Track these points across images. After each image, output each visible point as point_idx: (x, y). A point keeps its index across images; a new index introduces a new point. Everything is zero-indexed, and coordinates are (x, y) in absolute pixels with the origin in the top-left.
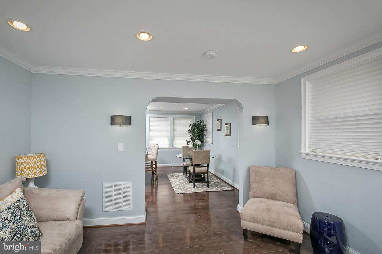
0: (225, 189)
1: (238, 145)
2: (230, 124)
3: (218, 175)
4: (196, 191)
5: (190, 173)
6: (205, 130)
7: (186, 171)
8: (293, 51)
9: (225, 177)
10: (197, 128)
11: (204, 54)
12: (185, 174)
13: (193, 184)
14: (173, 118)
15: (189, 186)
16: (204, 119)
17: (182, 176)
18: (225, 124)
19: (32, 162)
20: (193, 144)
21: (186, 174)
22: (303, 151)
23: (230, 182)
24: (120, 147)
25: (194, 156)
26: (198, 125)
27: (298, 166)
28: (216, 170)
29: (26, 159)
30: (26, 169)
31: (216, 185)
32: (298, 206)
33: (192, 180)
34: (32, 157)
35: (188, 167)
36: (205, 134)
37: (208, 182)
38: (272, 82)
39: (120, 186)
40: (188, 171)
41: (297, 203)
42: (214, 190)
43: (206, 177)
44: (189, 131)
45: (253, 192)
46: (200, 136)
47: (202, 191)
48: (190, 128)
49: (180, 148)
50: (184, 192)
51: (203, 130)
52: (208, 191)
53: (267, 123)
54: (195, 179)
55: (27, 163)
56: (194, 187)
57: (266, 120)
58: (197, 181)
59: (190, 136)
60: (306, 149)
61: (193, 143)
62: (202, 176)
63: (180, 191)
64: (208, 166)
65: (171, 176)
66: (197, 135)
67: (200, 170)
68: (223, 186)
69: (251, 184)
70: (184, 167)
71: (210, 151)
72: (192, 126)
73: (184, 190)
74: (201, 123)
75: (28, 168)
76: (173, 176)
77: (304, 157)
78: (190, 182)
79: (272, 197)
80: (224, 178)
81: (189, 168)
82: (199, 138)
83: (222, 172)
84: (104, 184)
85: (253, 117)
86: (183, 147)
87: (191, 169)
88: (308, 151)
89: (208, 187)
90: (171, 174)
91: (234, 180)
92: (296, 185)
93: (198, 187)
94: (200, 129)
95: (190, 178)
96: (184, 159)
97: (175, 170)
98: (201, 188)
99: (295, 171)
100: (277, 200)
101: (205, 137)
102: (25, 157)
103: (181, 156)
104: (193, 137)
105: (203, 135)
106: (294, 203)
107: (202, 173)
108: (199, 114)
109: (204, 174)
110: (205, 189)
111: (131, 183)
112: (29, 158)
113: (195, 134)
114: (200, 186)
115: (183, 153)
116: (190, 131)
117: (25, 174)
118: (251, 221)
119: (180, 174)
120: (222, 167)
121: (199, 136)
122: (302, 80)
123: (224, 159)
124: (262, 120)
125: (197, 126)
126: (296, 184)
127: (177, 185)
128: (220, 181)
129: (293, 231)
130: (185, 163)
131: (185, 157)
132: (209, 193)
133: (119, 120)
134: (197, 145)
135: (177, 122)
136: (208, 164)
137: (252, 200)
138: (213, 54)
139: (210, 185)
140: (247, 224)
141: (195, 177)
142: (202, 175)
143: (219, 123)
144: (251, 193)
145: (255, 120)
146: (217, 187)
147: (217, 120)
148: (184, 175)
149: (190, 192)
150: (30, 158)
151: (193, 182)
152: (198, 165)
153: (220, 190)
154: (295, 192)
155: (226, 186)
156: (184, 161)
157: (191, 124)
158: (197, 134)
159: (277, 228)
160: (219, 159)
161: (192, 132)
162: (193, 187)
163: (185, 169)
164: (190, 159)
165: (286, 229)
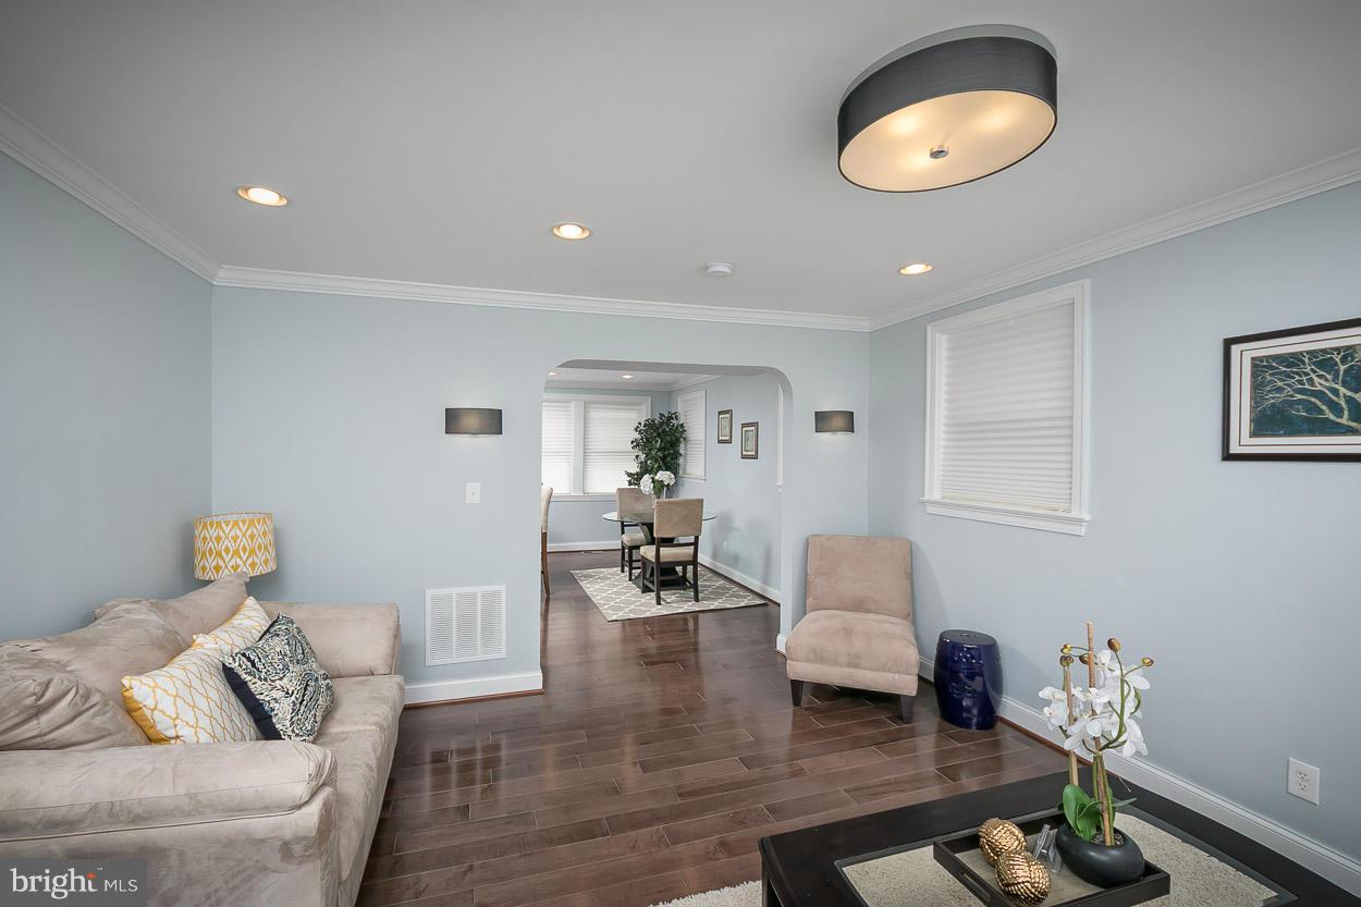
0: (743, 604)
1: (780, 483)
2: (755, 424)
3: (723, 568)
4: (665, 613)
5: (644, 564)
6: (682, 439)
7: (631, 561)
8: (902, 271)
9: (743, 572)
10: (659, 435)
11: (706, 268)
12: (626, 569)
13: (653, 594)
14: (585, 403)
15: (643, 600)
16: (680, 408)
17: (618, 575)
18: (744, 425)
19: (244, 535)
20: (653, 482)
21: (631, 569)
22: (927, 497)
23: (755, 585)
24: (473, 493)
25: (658, 518)
26: (661, 424)
27: (919, 532)
28: (715, 556)
29: (230, 527)
30: (230, 556)
31: (717, 594)
32: (914, 623)
33: (653, 583)
34: (244, 522)
35: (638, 547)
36: (682, 452)
37: (695, 586)
38: (864, 325)
39: (474, 595)
40: (639, 561)
41: (912, 616)
42: (712, 607)
43: (690, 575)
44: (632, 442)
45: (816, 598)
46: (668, 459)
47: (681, 611)
48: (637, 436)
49: (612, 495)
50: (632, 616)
51: (678, 441)
52: (697, 609)
53: (850, 428)
54: (662, 582)
55: (233, 538)
56: (659, 603)
57: (848, 421)
58: (664, 585)
59: (637, 456)
60: (934, 492)
61: (653, 478)
62: (676, 573)
63: (621, 614)
64: (695, 544)
65: (585, 576)
66: (660, 454)
67: (675, 555)
68: (738, 596)
69: (811, 578)
70: (623, 548)
71: (702, 500)
72: (642, 427)
73: (630, 611)
74: (670, 418)
75: (236, 552)
76: (591, 576)
77: (930, 509)
78: (646, 590)
79: (858, 606)
80: (737, 576)
81: (643, 550)
82: (665, 464)
83: (735, 561)
84: (429, 593)
85: (816, 413)
86: (621, 491)
87: (648, 552)
88: (937, 496)
89: (697, 600)
90: (586, 572)
91: (766, 581)
92: (910, 576)
93: (669, 600)
94: (668, 438)
95: (644, 578)
96: (623, 526)
97: (596, 559)
98: (675, 603)
99: (910, 543)
100: (869, 611)
101: (681, 461)
102: (227, 523)
103: (614, 516)
104: (646, 462)
105: (677, 455)
106: (905, 617)
107: (679, 563)
108: (667, 393)
109: (684, 564)
110: (690, 606)
111: (503, 588)
112: (236, 523)
113: (653, 453)
114: (673, 598)
115: (620, 507)
116: (636, 444)
117: (226, 567)
118: (808, 661)
119: (611, 570)
120: (733, 545)
121: (663, 459)
122: (929, 328)
123: (739, 523)
124: (839, 422)
125: (658, 429)
126: (912, 574)
127: (609, 599)
128: (728, 585)
129: (897, 672)
130: (625, 538)
131: (627, 520)
132: (700, 615)
133: (471, 421)
134: (663, 486)
135: (598, 415)
136: (697, 538)
137: (810, 616)
138: (726, 269)
139: (701, 595)
140: (800, 669)
141: (662, 574)
142: (679, 569)
143: (726, 423)
144: (810, 601)
145: (822, 421)
146: (720, 601)
147: (720, 413)
148: (623, 571)
149: (648, 614)
150: (241, 524)
151: (655, 589)
152: (668, 542)
153: (728, 606)
154: (909, 591)
155: (745, 597)
156: (623, 533)
157: (640, 424)
158: (659, 450)
159: (865, 669)
160: (725, 524)
161: (644, 447)
162: (654, 602)
163: (627, 557)
164: (643, 524)
165: (884, 669)
